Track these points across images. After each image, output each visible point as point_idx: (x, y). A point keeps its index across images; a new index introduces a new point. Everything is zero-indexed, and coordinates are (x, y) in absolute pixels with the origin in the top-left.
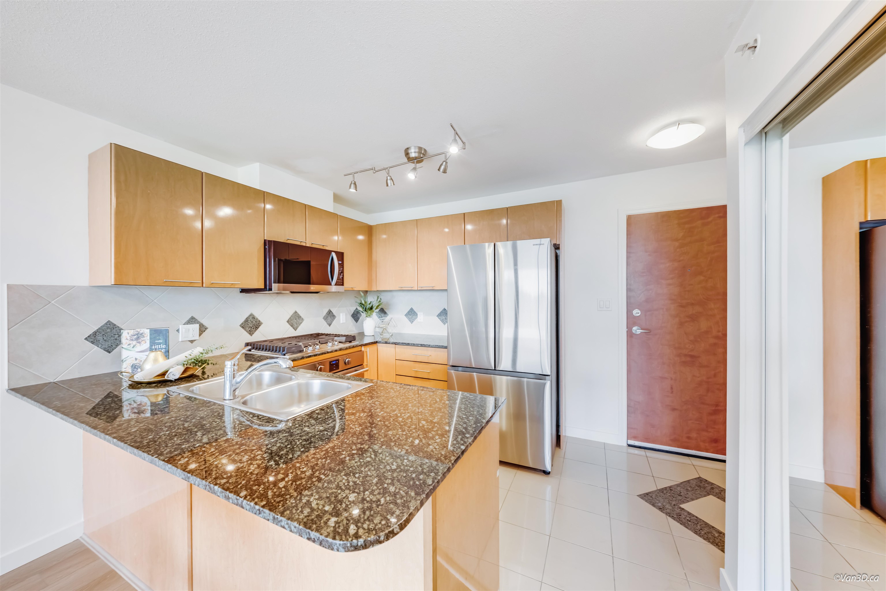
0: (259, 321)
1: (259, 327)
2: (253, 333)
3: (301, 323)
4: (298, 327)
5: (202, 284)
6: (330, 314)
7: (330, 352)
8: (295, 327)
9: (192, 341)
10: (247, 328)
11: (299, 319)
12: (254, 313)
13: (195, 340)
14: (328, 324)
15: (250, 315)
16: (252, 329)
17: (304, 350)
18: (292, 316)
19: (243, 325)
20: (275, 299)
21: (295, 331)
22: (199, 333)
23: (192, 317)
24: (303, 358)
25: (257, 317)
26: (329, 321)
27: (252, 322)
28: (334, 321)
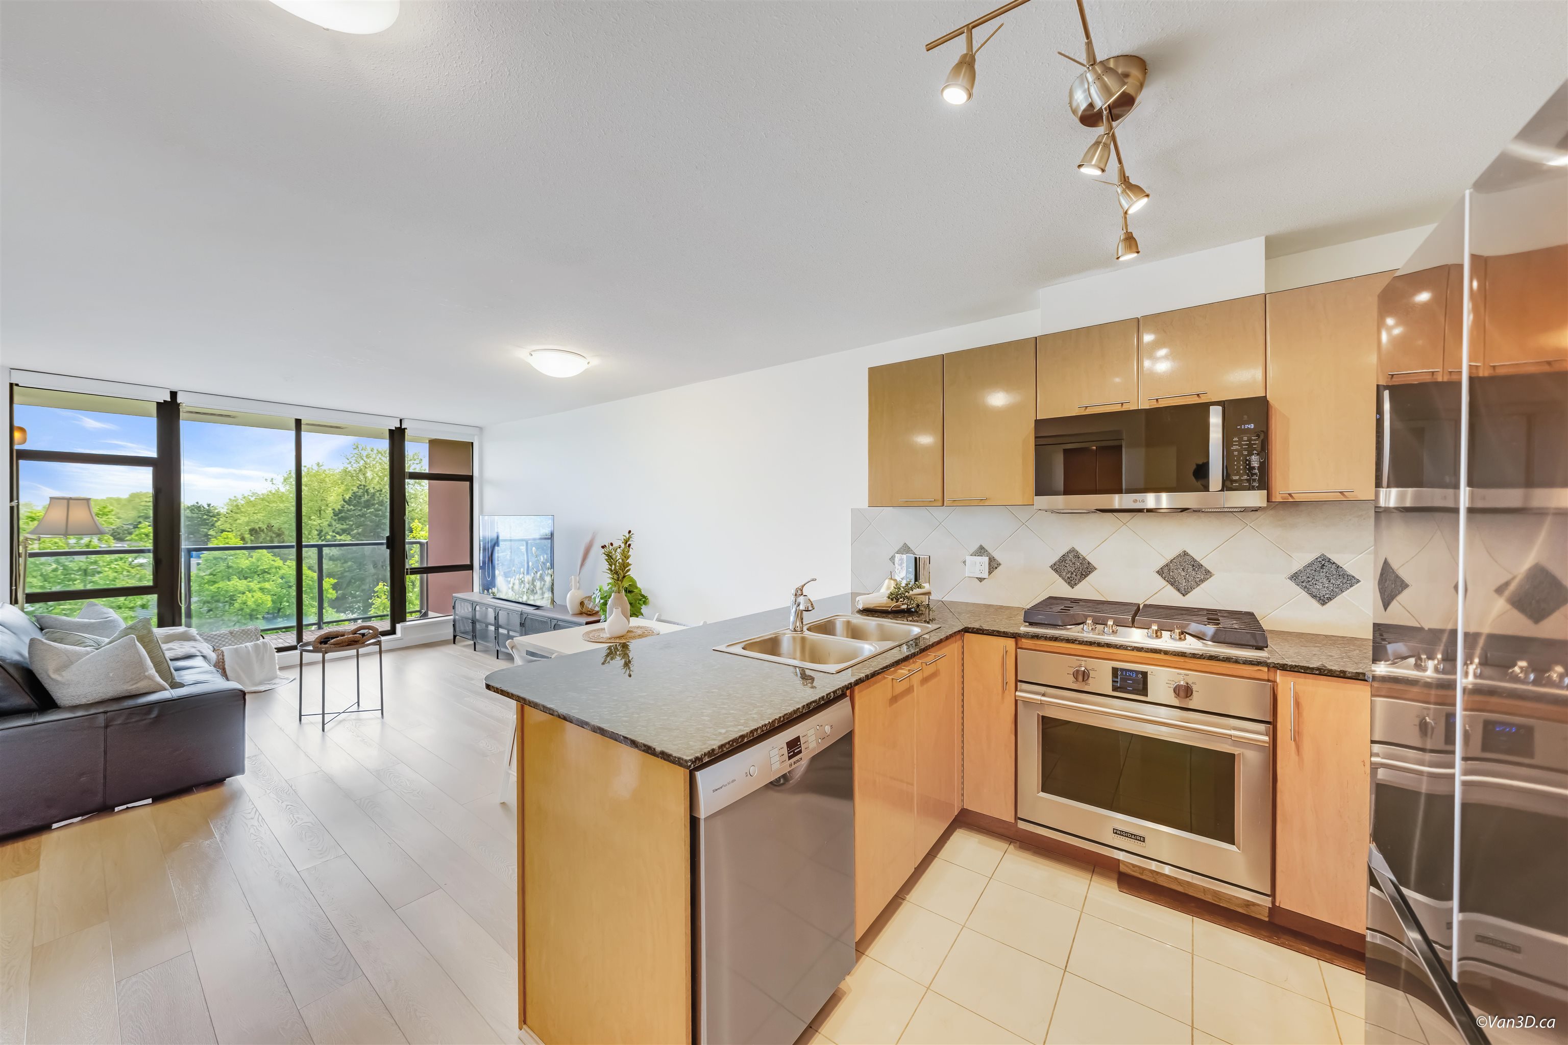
0: (1089, 563)
1: (1088, 575)
2: (1076, 584)
3: (1202, 581)
4: (1192, 588)
5: (942, 503)
6: (1324, 570)
7: (1118, 648)
8: (1182, 587)
9: (981, 580)
10: (1064, 574)
11: (1194, 569)
12: (1077, 549)
13: (985, 579)
14: (1314, 597)
15: (1070, 550)
16: (1074, 576)
17: (1069, 627)
18: (1171, 561)
19: (1057, 568)
20: (1127, 524)
21: (1181, 596)
22: (989, 569)
23: (981, 546)
24: (1036, 637)
25: (1084, 555)
26: (1319, 589)
27: (1074, 563)
28: (1348, 591)
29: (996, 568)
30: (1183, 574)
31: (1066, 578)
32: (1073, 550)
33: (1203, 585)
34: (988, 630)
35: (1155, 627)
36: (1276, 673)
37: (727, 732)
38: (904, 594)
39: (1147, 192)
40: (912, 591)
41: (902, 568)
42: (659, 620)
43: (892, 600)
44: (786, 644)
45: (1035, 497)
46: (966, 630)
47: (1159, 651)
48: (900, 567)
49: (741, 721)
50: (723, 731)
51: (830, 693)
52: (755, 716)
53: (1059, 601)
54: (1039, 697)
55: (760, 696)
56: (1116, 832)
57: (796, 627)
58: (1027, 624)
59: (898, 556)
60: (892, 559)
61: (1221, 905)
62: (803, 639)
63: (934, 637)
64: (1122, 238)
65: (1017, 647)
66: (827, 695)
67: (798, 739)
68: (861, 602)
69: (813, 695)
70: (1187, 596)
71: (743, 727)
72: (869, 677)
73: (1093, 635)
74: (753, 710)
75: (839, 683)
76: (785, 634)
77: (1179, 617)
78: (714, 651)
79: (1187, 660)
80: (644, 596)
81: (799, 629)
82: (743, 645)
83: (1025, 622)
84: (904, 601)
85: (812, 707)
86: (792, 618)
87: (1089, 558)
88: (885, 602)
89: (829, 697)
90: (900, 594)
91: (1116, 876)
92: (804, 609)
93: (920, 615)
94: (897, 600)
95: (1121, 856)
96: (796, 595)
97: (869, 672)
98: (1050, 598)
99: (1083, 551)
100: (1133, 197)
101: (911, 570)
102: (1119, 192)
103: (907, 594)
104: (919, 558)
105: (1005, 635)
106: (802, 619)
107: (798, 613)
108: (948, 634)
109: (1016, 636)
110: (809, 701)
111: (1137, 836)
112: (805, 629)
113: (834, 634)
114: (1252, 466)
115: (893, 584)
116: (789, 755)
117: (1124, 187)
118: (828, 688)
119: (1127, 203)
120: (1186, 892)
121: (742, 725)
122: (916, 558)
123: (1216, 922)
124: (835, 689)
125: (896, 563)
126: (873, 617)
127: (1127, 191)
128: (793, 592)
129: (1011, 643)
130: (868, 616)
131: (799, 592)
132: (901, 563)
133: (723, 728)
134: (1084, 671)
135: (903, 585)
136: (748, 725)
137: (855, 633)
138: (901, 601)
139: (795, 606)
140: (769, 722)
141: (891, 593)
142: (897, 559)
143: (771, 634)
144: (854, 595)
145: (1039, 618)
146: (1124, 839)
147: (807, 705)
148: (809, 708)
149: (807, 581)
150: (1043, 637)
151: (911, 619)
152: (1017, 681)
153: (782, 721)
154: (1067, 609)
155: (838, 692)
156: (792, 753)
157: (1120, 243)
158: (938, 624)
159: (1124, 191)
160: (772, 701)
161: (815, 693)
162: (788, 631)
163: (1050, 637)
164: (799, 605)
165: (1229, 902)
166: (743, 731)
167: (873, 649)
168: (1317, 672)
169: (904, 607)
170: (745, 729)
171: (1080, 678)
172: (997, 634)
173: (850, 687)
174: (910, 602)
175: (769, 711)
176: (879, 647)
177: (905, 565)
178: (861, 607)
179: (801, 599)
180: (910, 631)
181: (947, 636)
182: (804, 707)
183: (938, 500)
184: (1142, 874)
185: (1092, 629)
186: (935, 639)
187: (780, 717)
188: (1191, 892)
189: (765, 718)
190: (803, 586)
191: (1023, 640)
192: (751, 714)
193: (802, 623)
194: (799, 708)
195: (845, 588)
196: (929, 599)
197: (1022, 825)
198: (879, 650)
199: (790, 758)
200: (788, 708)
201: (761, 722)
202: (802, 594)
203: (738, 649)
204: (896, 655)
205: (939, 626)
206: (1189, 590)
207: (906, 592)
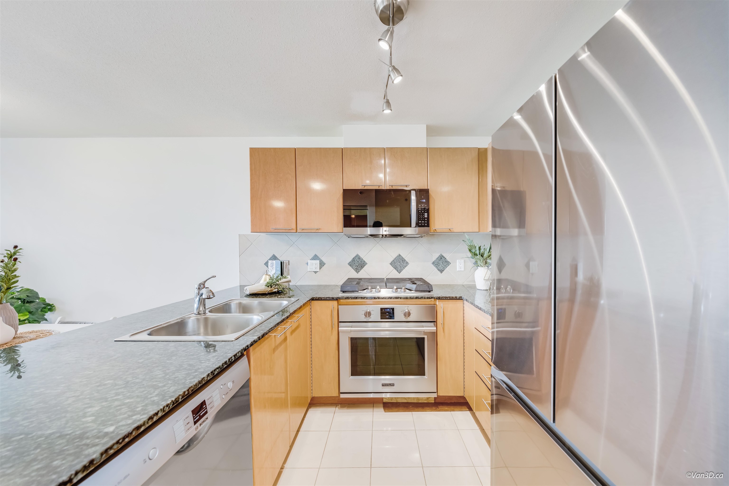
0: (364, 261)
1: (364, 267)
2: (359, 271)
3: (405, 267)
4: (402, 270)
5: (296, 231)
6: (442, 260)
7: (382, 299)
8: (399, 270)
9: (316, 272)
10: (354, 267)
11: (403, 262)
12: (359, 255)
13: (318, 272)
14: (439, 270)
15: (356, 255)
16: (358, 268)
17: (359, 291)
18: (395, 259)
19: (350, 264)
20: (379, 243)
21: (398, 273)
22: (320, 267)
23: (316, 255)
24: (348, 298)
25: (362, 258)
26: (440, 267)
27: (358, 262)
28: (448, 267)
29: (323, 266)
30: (399, 264)
31: (355, 269)
32: (357, 256)
33: (406, 268)
34: (324, 297)
35: (395, 287)
36: (436, 301)
37: (117, 428)
38: (276, 283)
39: (402, 74)
40: (281, 280)
41: (272, 269)
42: (61, 322)
43: (268, 287)
44: (191, 324)
45: (344, 228)
46: (313, 299)
47: (398, 298)
48: (271, 268)
49: (138, 409)
50: (111, 429)
51: (231, 358)
52: (156, 398)
53: (354, 280)
54: (350, 329)
55: (163, 375)
56: (383, 385)
57: (199, 311)
58: (342, 292)
59: (270, 262)
60: (266, 264)
61: (419, 402)
62: (206, 319)
63: (297, 305)
64: (385, 101)
65: (339, 304)
66: (229, 360)
67: (204, 403)
68: (248, 290)
69: (217, 362)
70: (401, 273)
71: (139, 416)
72: (261, 338)
73: (371, 294)
74: (154, 392)
75: (238, 347)
76: (190, 317)
77: (401, 282)
78: (116, 342)
79: (407, 300)
80: (49, 305)
81: (202, 312)
82: (148, 332)
83: (341, 291)
84: (275, 287)
85: (216, 373)
86: (196, 306)
87: (364, 259)
88: (264, 288)
89: (231, 360)
90: (273, 283)
91: (382, 405)
92: (206, 298)
93: (285, 294)
94: (271, 287)
95: (383, 396)
96: (199, 288)
97: (260, 335)
98: (349, 279)
99: (362, 256)
100: (396, 74)
101: (278, 269)
102: (390, 70)
103: (277, 282)
104: (283, 262)
105: (333, 299)
106: (205, 305)
107: (201, 301)
108: (304, 302)
109: (337, 299)
110: (213, 369)
111: (391, 384)
112: (207, 311)
113: (230, 312)
114: (425, 217)
115: (268, 278)
116: (195, 420)
117: (393, 68)
118: (229, 353)
119: (394, 77)
120: (408, 402)
121: (139, 414)
122: (281, 263)
123: (419, 411)
124: (235, 353)
125: (269, 266)
126: (257, 298)
127: (394, 70)
128: (197, 286)
129: (335, 303)
130: (253, 298)
131: (202, 286)
132: (272, 265)
133: (112, 425)
134: (369, 312)
135: (275, 277)
136: (146, 412)
137: (245, 309)
138: (274, 287)
139: (199, 296)
140: (172, 401)
141: (268, 283)
142: (269, 264)
143: (177, 319)
144: (242, 287)
145: (348, 289)
146: (386, 387)
147: (212, 372)
148: (214, 374)
149: (208, 278)
150: (350, 298)
151: (280, 297)
152: (339, 322)
153: (187, 395)
154: (358, 283)
155: (238, 355)
156: (198, 417)
157: (384, 103)
158: (297, 297)
159: (392, 70)
160: (175, 378)
161: (219, 361)
162: (193, 315)
163: (354, 297)
164: (202, 295)
165: (422, 400)
166: (139, 420)
167: (260, 318)
168: (449, 298)
169: (276, 290)
170: (141, 417)
171: (368, 316)
172: (329, 299)
173: (246, 349)
174: (279, 287)
175: (172, 389)
176: (264, 316)
177: (274, 266)
178: (248, 293)
179: (204, 291)
180: (281, 304)
181: (304, 304)
182: (208, 375)
183: (294, 229)
184: (391, 400)
185: (371, 291)
186: (297, 306)
187: (185, 392)
188: (410, 401)
189: (168, 398)
190: (205, 282)
191: (341, 301)
192: (151, 397)
193: (205, 308)
194: (204, 378)
195: (236, 283)
196: (289, 285)
197: (342, 396)
198: (264, 318)
199: (195, 423)
200: (192, 380)
201: (163, 403)
202: (204, 287)
203: (144, 336)
204: (276, 320)
205: (297, 299)
206: (401, 271)
207: (277, 281)
